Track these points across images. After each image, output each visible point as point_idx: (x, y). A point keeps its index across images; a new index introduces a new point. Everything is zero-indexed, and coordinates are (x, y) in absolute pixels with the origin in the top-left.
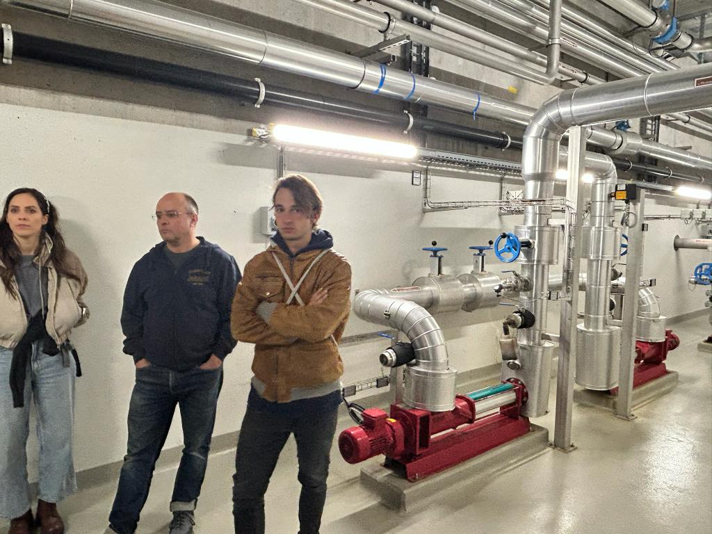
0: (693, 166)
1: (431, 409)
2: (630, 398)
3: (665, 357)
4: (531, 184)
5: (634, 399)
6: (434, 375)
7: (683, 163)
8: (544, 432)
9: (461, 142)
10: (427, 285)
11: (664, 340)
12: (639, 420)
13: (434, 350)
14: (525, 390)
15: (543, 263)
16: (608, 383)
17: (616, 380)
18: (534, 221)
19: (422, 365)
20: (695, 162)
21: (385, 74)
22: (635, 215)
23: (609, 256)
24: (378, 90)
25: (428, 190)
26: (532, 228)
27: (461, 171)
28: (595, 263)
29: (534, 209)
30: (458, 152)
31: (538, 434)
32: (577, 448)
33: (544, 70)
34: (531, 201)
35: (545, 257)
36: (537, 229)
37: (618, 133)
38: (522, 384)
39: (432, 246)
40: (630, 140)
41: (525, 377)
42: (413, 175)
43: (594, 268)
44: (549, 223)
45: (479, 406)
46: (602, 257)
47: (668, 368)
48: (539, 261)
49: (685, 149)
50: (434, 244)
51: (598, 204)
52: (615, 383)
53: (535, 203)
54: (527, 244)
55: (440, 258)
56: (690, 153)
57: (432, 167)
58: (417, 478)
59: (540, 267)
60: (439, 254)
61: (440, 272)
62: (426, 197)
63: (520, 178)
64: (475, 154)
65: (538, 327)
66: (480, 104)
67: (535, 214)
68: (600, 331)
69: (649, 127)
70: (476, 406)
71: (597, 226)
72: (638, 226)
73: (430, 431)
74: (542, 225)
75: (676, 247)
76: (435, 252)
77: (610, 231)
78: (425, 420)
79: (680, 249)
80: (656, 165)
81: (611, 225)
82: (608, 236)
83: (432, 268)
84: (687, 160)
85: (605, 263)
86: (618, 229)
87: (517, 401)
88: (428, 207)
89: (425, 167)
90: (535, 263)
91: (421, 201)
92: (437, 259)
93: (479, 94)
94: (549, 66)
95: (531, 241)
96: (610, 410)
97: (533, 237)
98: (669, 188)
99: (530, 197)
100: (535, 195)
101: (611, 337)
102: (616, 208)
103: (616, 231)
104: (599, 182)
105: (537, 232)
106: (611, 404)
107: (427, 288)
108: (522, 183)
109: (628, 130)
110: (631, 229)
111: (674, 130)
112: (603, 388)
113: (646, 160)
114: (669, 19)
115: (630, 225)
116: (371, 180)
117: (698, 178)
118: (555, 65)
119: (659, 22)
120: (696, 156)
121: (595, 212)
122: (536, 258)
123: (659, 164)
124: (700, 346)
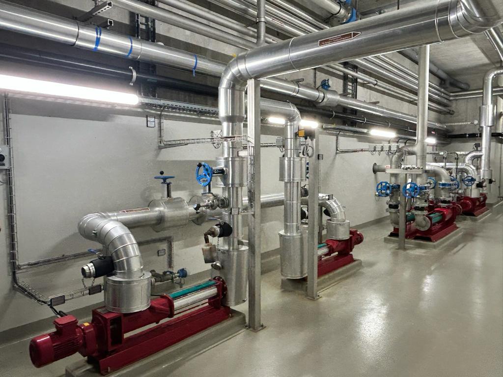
0: (382, 115)
1: (124, 311)
2: (315, 284)
3: (351, 250)
4: (225, 124)
5: (319, 284)
6: (129, 283)
7: (374, 113)
8: (241, 316)
9: (192, 95)
10: (157, 206)
11: (348, 238)
12: (323, 299)
13: (128, 261)
14: (225, 286)
15: (237, 186)
16: (302, 272)
17: (305, 272)
18: (229, 154)
19: (118, 275)
20: (383, 112)
21: (100, 35)
22: (313, 148)
23: (297, 179)
24: (95, 48)
25: (162, 131)
26: (226, 159)
27: (194, 117)
28: (289, 185)
29: (228, 143)
30: (190, 102)
31: (236, 319)
32: (265, 327)
33: (255, 41)
34: (226, 138)
35: (237, 181)
36: (230, 159)
37: (322, 91)
38: (223, 281)
39: (160, 175)
40: (329, 96)
41: (225, 275)
42: (147, 119)
43: (289, 187)
44: (239, 155)
45: (177, 304)
46: (293, 180)
47: (355, 257)
48: (233, 184)
49: (375, 103)
50: (162, 173)
51: (289, 140)
52: (305, 274)
53: (229, 139)
54: (222, 171)
55: (168, 185)
56: (378, 106)
57: (165, 113)
58: (109, 370)
59: (235, 189)
60: (168, 181)
61: (169, 195)
62: (160, 137)
63: (217, 119)
64: (206, 105)
65: (236, 235)
66: (198, 64)
67: (229, 148)
68: (295, 235)
69: (350, 87)
70: (174, 304)
71: (289, 157)
72: (315, 157)
73: (123, 331)
74: (235, 156)
75: (375, 171)
76: (165, 179)
77: (297, 159)
78: (117, 321)
79: (378, 173)
80: (356, 114)
81: (298, 156)
82: (296, 163)
83: (163, 194)
84: (376, 111)
85: (295, 185)
86: (303, 159)
87: (218, 295)
88: (162, 145)
89: (159, 113)
90: (230, 186)
91: (157, 140)
92: (166, 185)
93: (196, 56)
94: (258, 38)
95: (224, 169)
96: (303, 292)
97: (227, 166)
98: (365, 131)
99: (225, 135)
100: (228, 133)
101: (302, 239)
102: (301, 143)
103: (301, 160)
104: (289, 124)
105: (230, 162)
106: (305, 289)
107: (157, 209)
108: (219, 123)
109: (329, 89)
110: (310, 158)
111: (369, 90)
112: (298, 276)
113: (348, 111)
114: (350, 9)
115: (310, 155)
116: (105, 122)
117: (387, 124)
118: (262, 37)
119: (343, 11)
120: (382, 107)
121: (287, 147)
122: (230, 182)
123: (358, 114)
124: (386, 240)
